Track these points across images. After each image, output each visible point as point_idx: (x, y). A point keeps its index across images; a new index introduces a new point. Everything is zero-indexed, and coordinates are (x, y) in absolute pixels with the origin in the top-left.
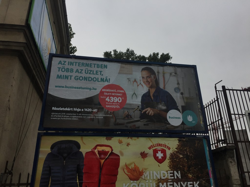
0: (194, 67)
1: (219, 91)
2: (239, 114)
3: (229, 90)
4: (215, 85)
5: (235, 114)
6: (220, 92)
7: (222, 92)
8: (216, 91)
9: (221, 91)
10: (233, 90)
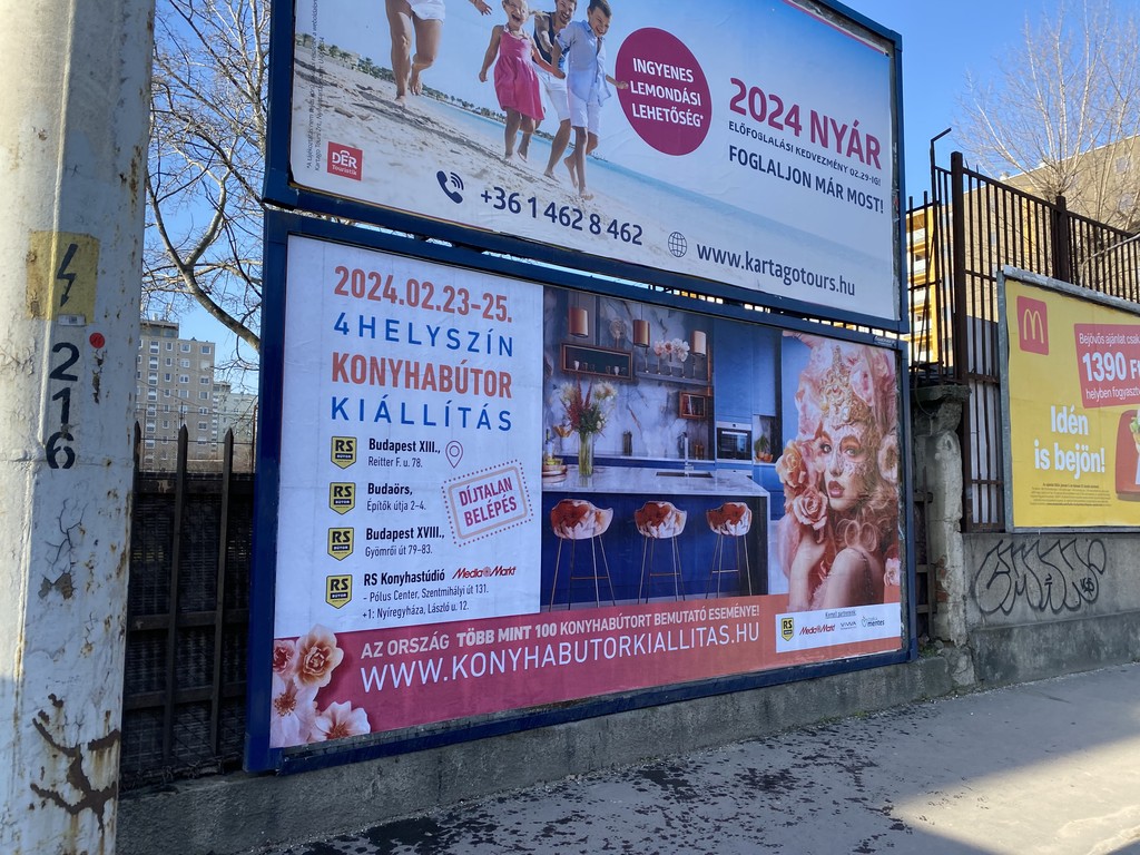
0: (893, 43)
1: (940, 170)
2: (982, 277)
3: (971, 174)
4: (933, 141)
5: (973, 274)
6: (942, 173)
7: (949, 177)
8: (933, 167)
9: (946, 173)
10: (980, 178)
